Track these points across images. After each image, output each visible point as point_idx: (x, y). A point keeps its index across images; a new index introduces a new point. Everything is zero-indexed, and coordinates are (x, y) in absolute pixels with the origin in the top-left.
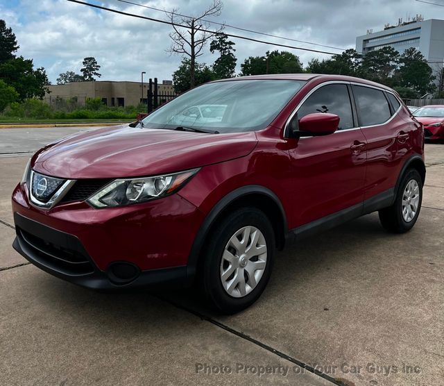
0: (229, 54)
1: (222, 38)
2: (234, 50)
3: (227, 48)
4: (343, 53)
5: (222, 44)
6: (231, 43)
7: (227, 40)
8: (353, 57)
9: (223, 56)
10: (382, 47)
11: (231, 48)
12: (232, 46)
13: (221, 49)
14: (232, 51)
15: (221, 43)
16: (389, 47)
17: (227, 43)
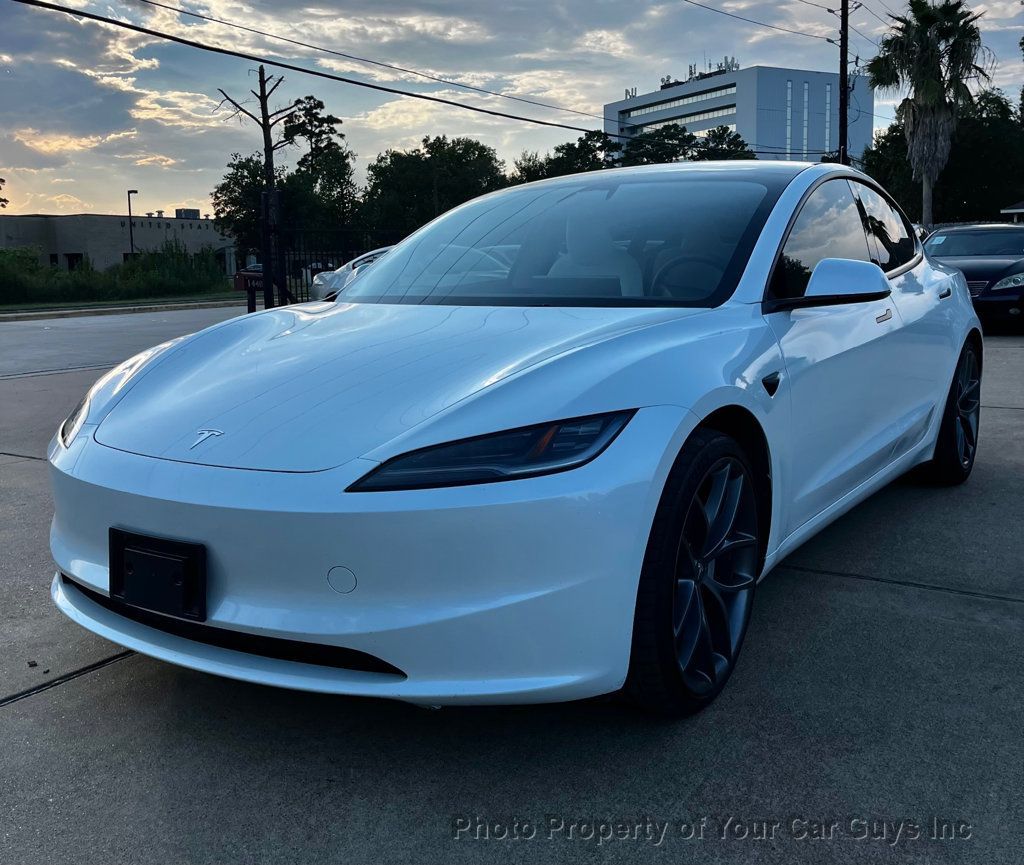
0: (330, 144)
1: (312, 108)
2: (342, 136)
3: (324, 132)
4: (580, 139)
5: (311, 123)
6: (331, 120)
7: (323, 114)
8: (600, 149)
9: (316, 151)
10: (659, 126)
11: (332, 131)
12: (335, 126)
13: (311, 135)
14: (335, 139)
15: (309, 120)
16: (675, 126)
17: (322, 121)
